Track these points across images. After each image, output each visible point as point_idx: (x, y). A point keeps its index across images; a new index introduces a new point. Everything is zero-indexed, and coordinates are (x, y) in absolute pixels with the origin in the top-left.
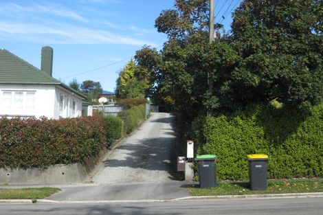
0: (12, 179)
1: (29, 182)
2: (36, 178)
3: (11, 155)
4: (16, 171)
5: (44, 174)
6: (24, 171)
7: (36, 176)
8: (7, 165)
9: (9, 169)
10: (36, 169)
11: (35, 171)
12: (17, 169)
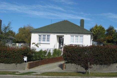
0: (97, 69)
1: (104, 70)
2: (106, 69)
3: (96, 59)
4: (98, 66)
5: (109, 67)
6: (101, 66)
7: (106, 68)
8: (95, 63)
9: (95, 65)
10: (106, 65)
11: (105, 66)
12: (99, 65)
